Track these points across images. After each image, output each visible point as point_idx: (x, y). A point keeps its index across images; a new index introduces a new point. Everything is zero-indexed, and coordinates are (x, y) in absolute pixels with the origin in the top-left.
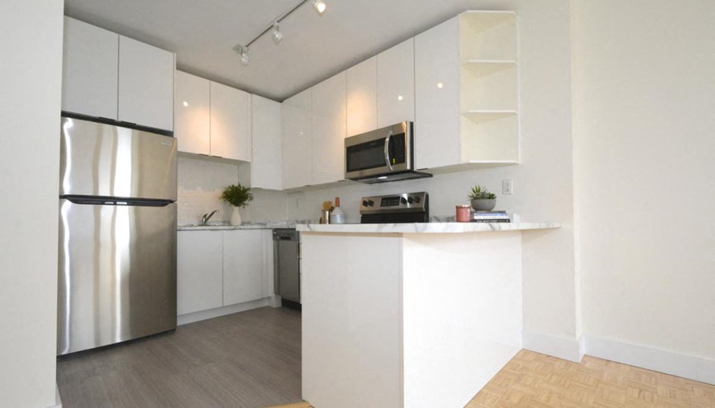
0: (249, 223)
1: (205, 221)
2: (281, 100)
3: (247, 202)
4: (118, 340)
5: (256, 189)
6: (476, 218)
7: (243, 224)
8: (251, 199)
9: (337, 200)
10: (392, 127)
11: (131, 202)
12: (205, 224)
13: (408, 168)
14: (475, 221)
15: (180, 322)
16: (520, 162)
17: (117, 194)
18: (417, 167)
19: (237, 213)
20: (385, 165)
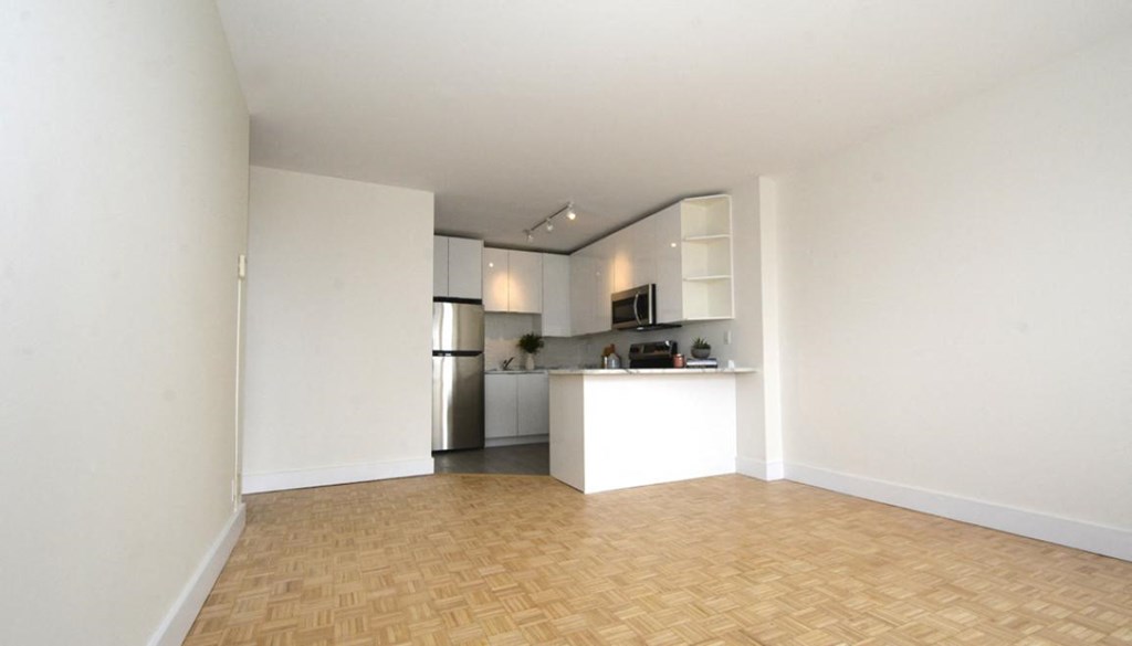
0: (542, 368)
1: (506, 366)
2: (568, 253)
3: (539, 349)
4: (445, 447)
5: (546, 337)
6: (689, 364)
7: (536, 368)
8: (542, 346)
9: (613, 346)
10: (640, 288)
11: (454, 353)
12: (505, 369)
13: (651, 322)
14: (688, 367)
15: (488, 444)
16: (733, 317)
17: (444, 349)
18: (659, 321)
19: (530, 360)
20: (634, 319)
